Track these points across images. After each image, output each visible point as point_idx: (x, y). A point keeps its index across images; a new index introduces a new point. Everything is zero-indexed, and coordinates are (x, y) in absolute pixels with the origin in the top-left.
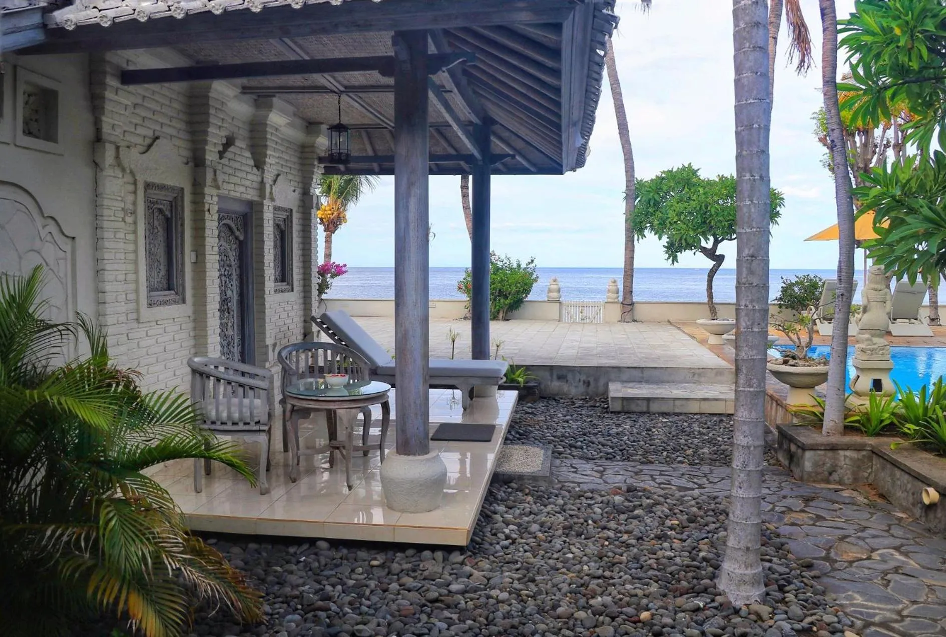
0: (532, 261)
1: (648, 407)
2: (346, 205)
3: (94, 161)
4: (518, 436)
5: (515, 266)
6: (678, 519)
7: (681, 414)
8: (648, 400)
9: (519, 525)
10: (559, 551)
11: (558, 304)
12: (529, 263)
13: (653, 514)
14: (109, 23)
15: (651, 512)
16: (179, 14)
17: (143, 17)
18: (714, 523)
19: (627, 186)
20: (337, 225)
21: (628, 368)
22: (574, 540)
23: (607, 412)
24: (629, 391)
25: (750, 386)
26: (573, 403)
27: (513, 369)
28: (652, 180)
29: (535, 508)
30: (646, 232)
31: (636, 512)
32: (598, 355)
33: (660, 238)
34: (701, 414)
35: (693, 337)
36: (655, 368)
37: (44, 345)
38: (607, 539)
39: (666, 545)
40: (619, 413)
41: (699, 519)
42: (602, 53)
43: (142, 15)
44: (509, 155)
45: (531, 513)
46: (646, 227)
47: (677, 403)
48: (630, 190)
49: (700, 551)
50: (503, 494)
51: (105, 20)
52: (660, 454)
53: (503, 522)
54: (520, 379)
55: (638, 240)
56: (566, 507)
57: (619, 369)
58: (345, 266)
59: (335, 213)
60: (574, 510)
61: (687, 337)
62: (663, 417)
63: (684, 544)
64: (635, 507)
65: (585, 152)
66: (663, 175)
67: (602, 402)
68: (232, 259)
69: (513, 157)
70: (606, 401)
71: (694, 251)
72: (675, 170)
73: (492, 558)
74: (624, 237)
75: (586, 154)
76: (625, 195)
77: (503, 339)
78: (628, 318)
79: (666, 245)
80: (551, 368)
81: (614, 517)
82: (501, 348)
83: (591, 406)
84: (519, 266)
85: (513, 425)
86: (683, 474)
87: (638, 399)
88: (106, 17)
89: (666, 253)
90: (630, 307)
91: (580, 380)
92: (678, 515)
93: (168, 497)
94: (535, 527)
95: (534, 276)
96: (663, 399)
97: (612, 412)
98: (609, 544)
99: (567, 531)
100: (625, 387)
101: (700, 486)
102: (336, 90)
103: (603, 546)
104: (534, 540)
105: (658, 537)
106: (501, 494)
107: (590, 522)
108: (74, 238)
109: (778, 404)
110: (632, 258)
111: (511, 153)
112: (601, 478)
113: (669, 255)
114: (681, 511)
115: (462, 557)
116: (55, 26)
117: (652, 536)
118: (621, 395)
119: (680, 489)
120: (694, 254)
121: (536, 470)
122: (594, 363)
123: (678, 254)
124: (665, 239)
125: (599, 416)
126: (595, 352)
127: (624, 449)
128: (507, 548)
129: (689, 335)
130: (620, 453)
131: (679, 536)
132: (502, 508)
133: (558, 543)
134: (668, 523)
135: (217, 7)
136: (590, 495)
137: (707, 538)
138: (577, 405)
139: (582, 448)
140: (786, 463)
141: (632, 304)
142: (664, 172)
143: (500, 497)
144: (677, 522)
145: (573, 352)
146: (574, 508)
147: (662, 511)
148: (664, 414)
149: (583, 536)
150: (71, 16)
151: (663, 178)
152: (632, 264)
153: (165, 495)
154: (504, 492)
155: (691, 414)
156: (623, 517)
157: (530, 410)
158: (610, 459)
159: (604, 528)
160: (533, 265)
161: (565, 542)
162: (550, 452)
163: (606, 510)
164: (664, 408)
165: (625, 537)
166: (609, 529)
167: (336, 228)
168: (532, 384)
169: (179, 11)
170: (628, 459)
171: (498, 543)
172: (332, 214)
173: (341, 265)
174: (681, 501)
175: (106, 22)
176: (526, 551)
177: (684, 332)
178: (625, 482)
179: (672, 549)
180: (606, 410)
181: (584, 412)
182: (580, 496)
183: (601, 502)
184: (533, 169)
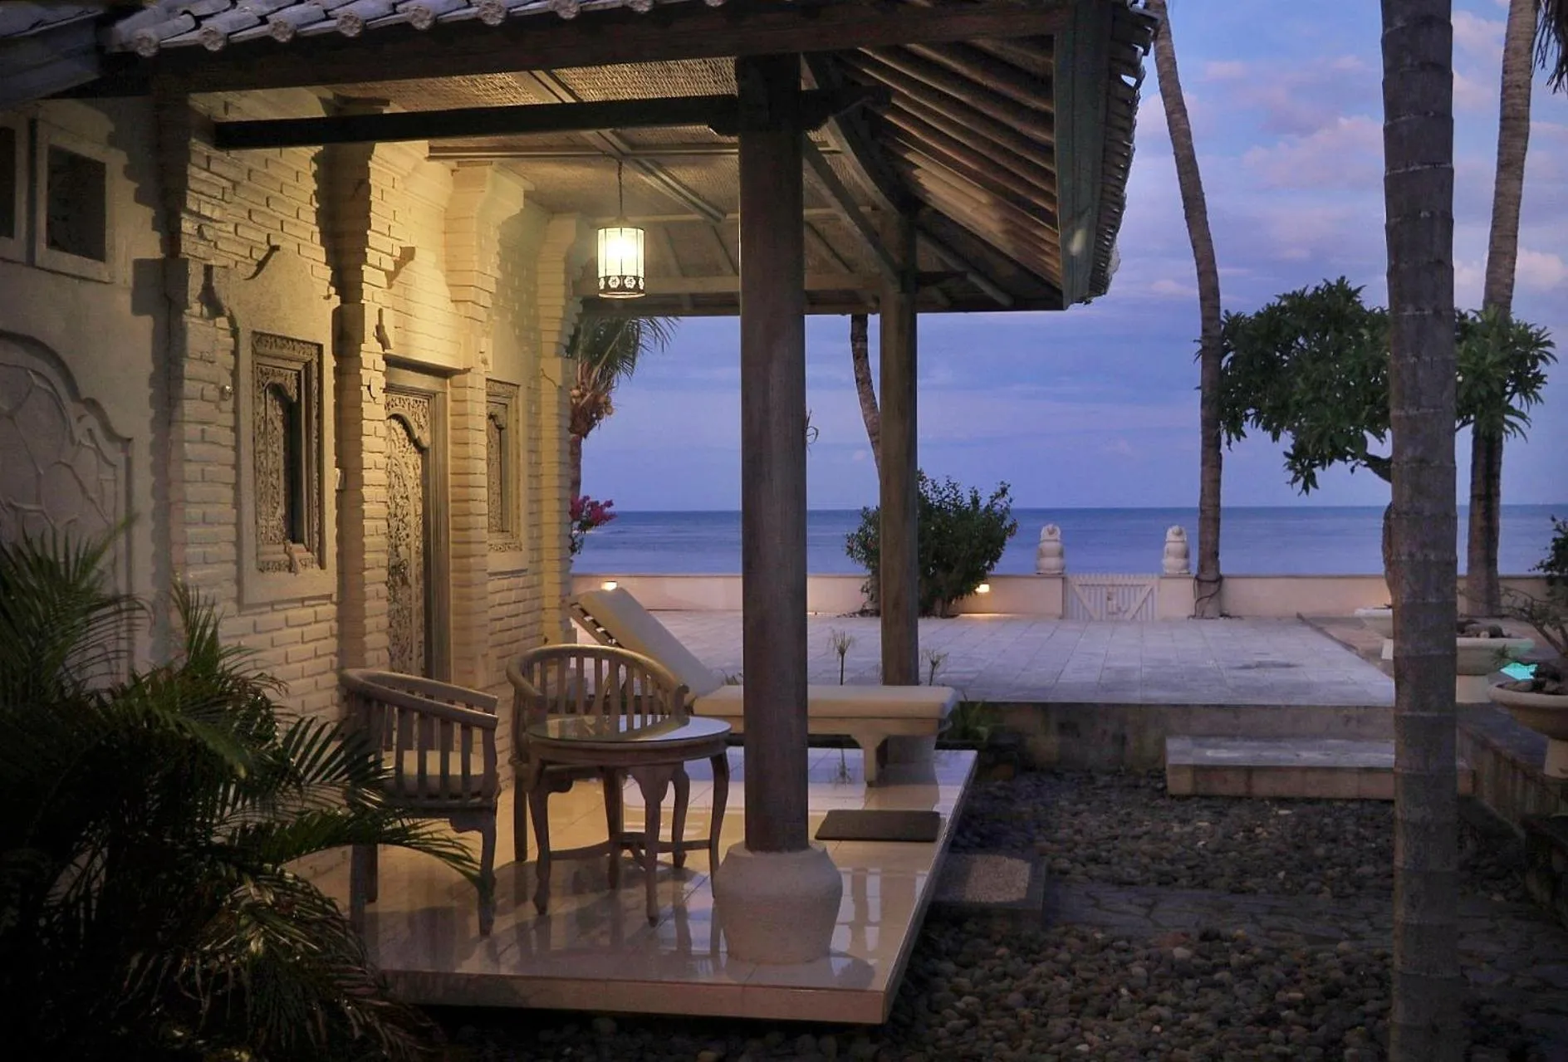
0: (1004, 491)
1: (1249, 785)
2: (610, 377)
3: (165, 295)
4: (977, 840)
5: (968, 500)
6: (1302, 991)
7: (1318, 800)
8: (1249, 771)
9: (983, 997)
10: (1062, 1041)
11: (1059, 582)
12: (997, 496)
13: (1253, 981)
14: (220, 44)
15: (1248, 976)
16: (351, 28)
17: (283, 34)
18: (1377, 999)
19: (1204, 330)
20: (593, 420)
21: (1206, 706)
22: (1091, 1022)
23: (1163, 797)
24: (1210, 753)
25: (1424, 707)
26: (1092, 779)
27: (963, 709)
28: (1258, 314)
29: (1012, 967)
30: (1247, 427)
31: (1217, 976)
32: (1145, 684)
33: (1275, 438)
34: (1363, 801)
35: (1349, 646)
36: (1264, 707)
37: (102, 635)
38: (1158, 1020)
39: (1276, 1034)
40: (1188, 797)
41: (1346, 990)
42: (1130, 81)
43: (282, 29)
44: (954, 274)
45: (1005, 975)
46: (1247, 417)
47: (1311, 777)
48: (1210, 337)
49: (1346, 1046)
50: (950, 943)
51: (213, 38)
52: (1270, 875)
53: (952, 990)
54: (981, 729)
55: (1229, 443)
56: (1077, 966)
57: (1185, 708)
58: (609, 504)
59: (588, 395)
60: (1091, 970)
61: (1339, 648)
62: (1281, 807)
63: (1313, 1034)
64: (1216, 968)
65: (1107, 264)
66: (1284, 303)
67: (1153, 777)
68: (410, 484)
69: (962, 276)
70: (1161, 775)
71: (1353, 463)
72: (1309, 292)
73: (930, 1049)
74: (1200, 438)
75: (1110, 270)
76: (1199, 347)
77: (943, 651)
78: (1210, 609)
79: (1291, 451)
80: (1044, 708)
81: (1172, 985)
82: (938, 670)
83: (1129, 786)
84: (975, 501)
85: (966, 816)
86: (1319, 913)
87: (1226, 768)
88: (214, 32)
89: (1290, 468)
90: (1213, 587)
91: (1105, 732)
92: (1303, 984)
93: (333, 910)
94: (1014, 998)
95: (1007, 523)
96: (1279, 769)
97: (1172, 797)
98: (1162, 1030)
99: (1077, 1007)
100: (1201, 746)
101: (1355, 936)
102: (613, 151)
103: (1149, 1033)
104: (1013, 1021)
105: (1260, 1021)
106: (945, 944)
107: (1124, 991)
108: (130, 440)
109: (1527, 777)
110: (1218, 481)
111: (959, 269)
112: (1147, 916)
113: (1297, 472)
114: (1310, 977)
115: (875, 1047)
116: (117, 50)
117: (1249, 1017)
118: (1190, 761)
119: (1312, 939)
120: (1352, 470)
121: (1014, 898)
122: (1136, 697)
123: (1317, 471)
124: (1287, 440)
125: (1146, 805)
126: (1136, 676)
127: (1197, 866)
128: (960, 1034)
129: (1339, 642)
130: (1189, 872)
131: (1305, 1020)
132: (949, 966)
133: (1059, 1026)
134: (1281, 996)
135: (421, 16)
136: (1122, 943)
137: (1362, 1025)
138: (1100, 784)
139: (1108, 863)
140: (1546, 897)
141: (1219, 579)
142: (1285, 297)
143: (943, 947)
144: (1300, 995)
145: (1091, 677)
146: (1091, 965)
147: (1272, 976)
148: (1283, 801)
149: (1109, 1017)
150: (150, 32)
151: (1282, 309)
152: (1216, 494)
153: (328, 906)
154: (954, 939)
155: (1340, 800)
156: (1189, 984)
157: (1002, 793)
158: (1167, 884)
159: (1150, 1003)
160: (1007, 498)
161: (1074, 1025)
162: (1043, 869)
163: (1156, 972)
164: (1282, 790)
165: (1193, 1017)
166: (1163, 1005)
167: (590, 425)
168: (1003, 741)
169: (350, 23)
170: (1204, 885)
171: (942, 1025)
172: (582, 396)
173: (602, 503)
174: (1312, 960)
175: (214, 43)
176: (996, 1040)
177: (1331, 637)
178: (1197, 924)
179: (1287, 1042)
180: (1162, 792)
181: (1114, 796)
182: (1104, 948)
183: (1148, 958)
184: (1002, 299)
